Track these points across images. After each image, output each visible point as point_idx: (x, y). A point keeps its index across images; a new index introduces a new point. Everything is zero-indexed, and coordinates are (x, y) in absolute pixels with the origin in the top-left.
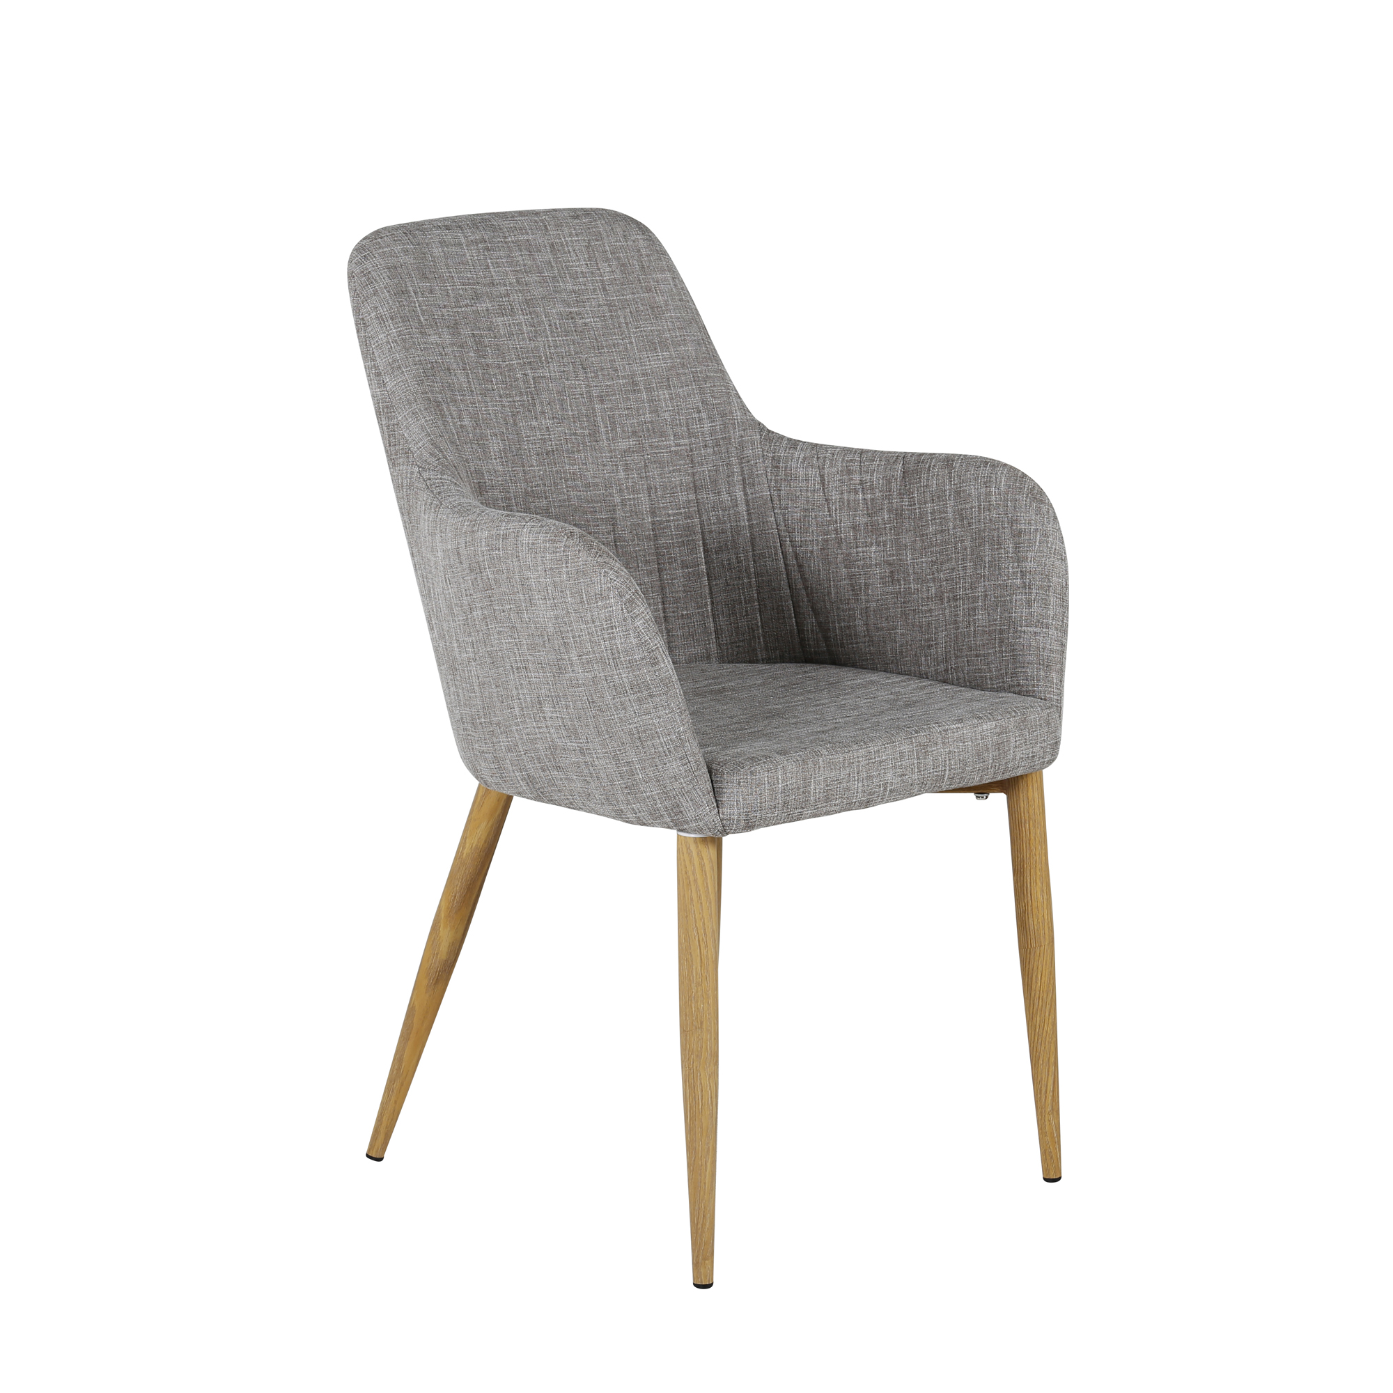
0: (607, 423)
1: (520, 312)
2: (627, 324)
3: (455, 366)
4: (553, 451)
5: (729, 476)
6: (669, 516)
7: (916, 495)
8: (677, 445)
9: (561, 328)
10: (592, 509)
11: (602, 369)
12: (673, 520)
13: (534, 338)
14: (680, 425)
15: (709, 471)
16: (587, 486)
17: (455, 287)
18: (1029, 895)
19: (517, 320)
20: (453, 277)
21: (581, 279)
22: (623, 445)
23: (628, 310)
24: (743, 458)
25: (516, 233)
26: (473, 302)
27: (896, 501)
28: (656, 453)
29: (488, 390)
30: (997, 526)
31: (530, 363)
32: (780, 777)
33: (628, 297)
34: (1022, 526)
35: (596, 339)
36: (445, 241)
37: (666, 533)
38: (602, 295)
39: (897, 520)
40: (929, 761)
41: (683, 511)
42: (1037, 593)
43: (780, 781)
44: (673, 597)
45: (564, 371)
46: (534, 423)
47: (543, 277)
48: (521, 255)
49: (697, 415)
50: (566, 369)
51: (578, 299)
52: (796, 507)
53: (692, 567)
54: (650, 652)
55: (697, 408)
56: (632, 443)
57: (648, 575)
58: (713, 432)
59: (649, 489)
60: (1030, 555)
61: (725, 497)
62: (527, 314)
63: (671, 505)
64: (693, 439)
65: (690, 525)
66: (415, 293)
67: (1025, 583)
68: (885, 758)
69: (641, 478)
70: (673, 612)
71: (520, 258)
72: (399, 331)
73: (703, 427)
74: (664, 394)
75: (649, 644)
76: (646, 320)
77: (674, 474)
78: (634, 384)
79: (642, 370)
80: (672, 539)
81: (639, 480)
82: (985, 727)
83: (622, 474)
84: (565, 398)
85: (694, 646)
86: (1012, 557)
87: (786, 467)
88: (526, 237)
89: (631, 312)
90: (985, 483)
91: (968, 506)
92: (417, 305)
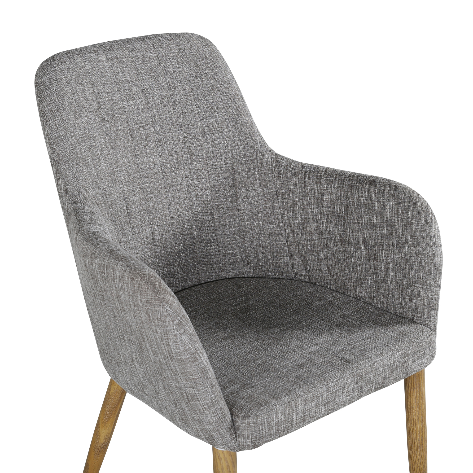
0: (187, 155)
1: (137, 97)
2: (199, 99)
3: (97, 134)
4: (157, 174)
5: (254, 180)
6: (222, 201)
7: (355, 200)
8: (226, 164)
9: (161, 104)
10: (180, 202)
11: (185, 125)
12: (225, 204)
13: (145, 112)
14: (228, 153)
15: (243, 177)
16: (177, 190)
17: (98, 87)
18: (415, 425)
19: (135, 102)
20: (97, 81)
21: (173, 75)
22: (197, 166)
23: (200, 91)
24: (262, 171)
25: (136, 51)
26: (109, 94)
27: (344, 203)
28: (215, 169)
29: (118, 145)
30: (402, 225)
31: (143, 126)
32: (274, 417)
33: (199, 83)
34: (417, 227)
35: (181, 109)
36: (93, 60)
37: (220, 211)
38: (185, 83)
39: (344, 212)
40: (364, 383)
41: (229, 199)
42: (424, 266)
43: (274, 419)
44: (225, 244)
45: (163, 128)
46: (146, 160)
47: (151, 76)
48: (139, 64)
49: (237, 147)
50: (164, 127)
51: (171, 87)
52: (290, 199)
53: (235, 228)
55: (237, 143)
56: (202, 164)
57: (211, 234)
58: (246, 156)
59: (211, 188)
60: (421, 244)
61: (252, 191)
62: (141, 98)
63: (223, 196)
64: (235, 160)
65: (234, 206)
66: (73, 93)
67: (417, 260)
68: (338, 389)
69: (207, 182)
70: (225, 251)
71: (138, 66)
72: (62, 118)
73: (240, 154)
74: (219, 136)
76: (209, 96)
77: (225, 179)
78: (203, 131)
79: (207, 124)
80: (224, 214)
81: (206, 184)
82: (396, 356)
83: (196, 182)
84: (164, 143)
85: (236, 268)
86: (410, 244)
87: (285, 177)
88: (142, 53)
89: (201, 92)
90: (395, 199)
91: (385, 211)
92: (74, 101)
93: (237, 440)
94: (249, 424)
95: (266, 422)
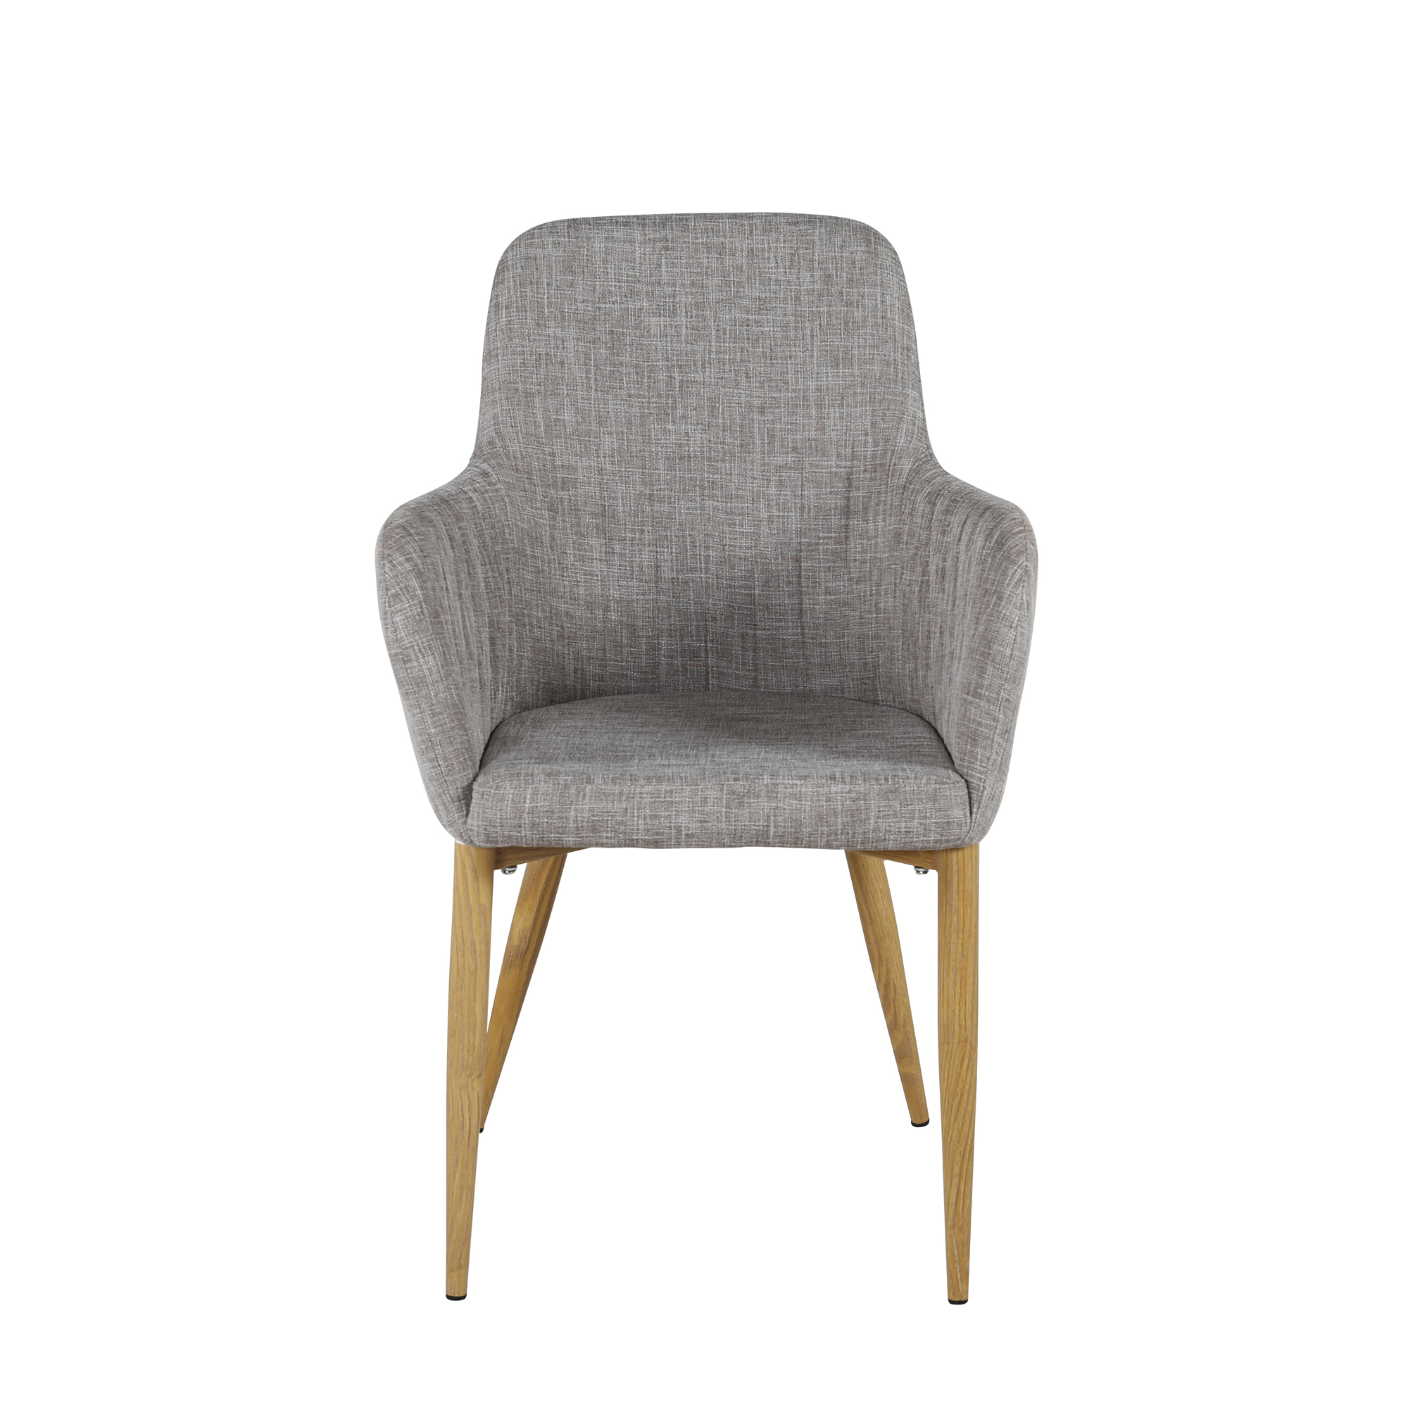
0: (764, 436)
1: (683, 314)
2: (812, 336)
3: (573, 360)
4: (690, 458)
6: (819, 538)
8: (838, 466)
9: (730, 335)
10: (731, 522)
11: (770, 380)
12: (823, 544)
13: (693, 341)
14: (845, 446)
15: (863, 497)
16: (729, 497)
17: (606, 283)
19: (676, 321)
20: (608, 273)
21: (772, 287)
22: (780, 460)
23: (818, 322)
25: (710, 234)
26: (624, 299)
28: (815, 472)
29: (614, 388)
31: (680, 366)
32: (529, 796)
33: (822, 309)
35: (771, 349)
36: (612, 237)
37: (813, 555)
38: (792, 304)
41: (833, 535)
43: (528, 801)
44: (813, 623)
45: (722, 378)
46: (670, 427)
47: (726, 281)
48: (708, 258)
49: (864, 438)
50: (727, 376)
51: (762, 307)
53: (835, 594)
54: (403, 649)
55: (866, 430)
56: (790, 459)
57: (789, 597)
58: (874, 457)
59: (802, 509)
61: (871, 526)
62: (692, 317)
63: (823, 528)
64: (856, 462)
65: (839, 550)
66: (548, 284)
68: (680, 799)
69: (795, 496)
70: (812, 639)
71: (706, 260)
72: (509, 321)
73: (867, 451)
74: (834, 413)
75: (404, 641)
76: (835, 334)
77: (831, 496)
78: (805, 399)
79: (817, 385)
80: (819, 563)
81: (793, 497)
83: (773, 490)
84: (717, 405)
85: (830, 677)
88: (721, 240)
89: (820, 325)
92: (546, 297)
93: (466, 822)
94: (483, 795)
95: (510, 799)
